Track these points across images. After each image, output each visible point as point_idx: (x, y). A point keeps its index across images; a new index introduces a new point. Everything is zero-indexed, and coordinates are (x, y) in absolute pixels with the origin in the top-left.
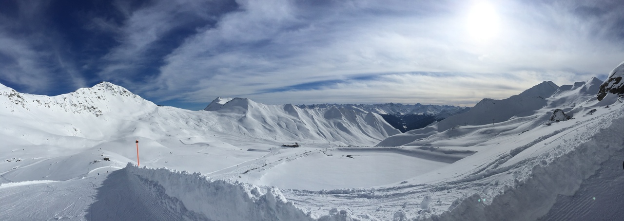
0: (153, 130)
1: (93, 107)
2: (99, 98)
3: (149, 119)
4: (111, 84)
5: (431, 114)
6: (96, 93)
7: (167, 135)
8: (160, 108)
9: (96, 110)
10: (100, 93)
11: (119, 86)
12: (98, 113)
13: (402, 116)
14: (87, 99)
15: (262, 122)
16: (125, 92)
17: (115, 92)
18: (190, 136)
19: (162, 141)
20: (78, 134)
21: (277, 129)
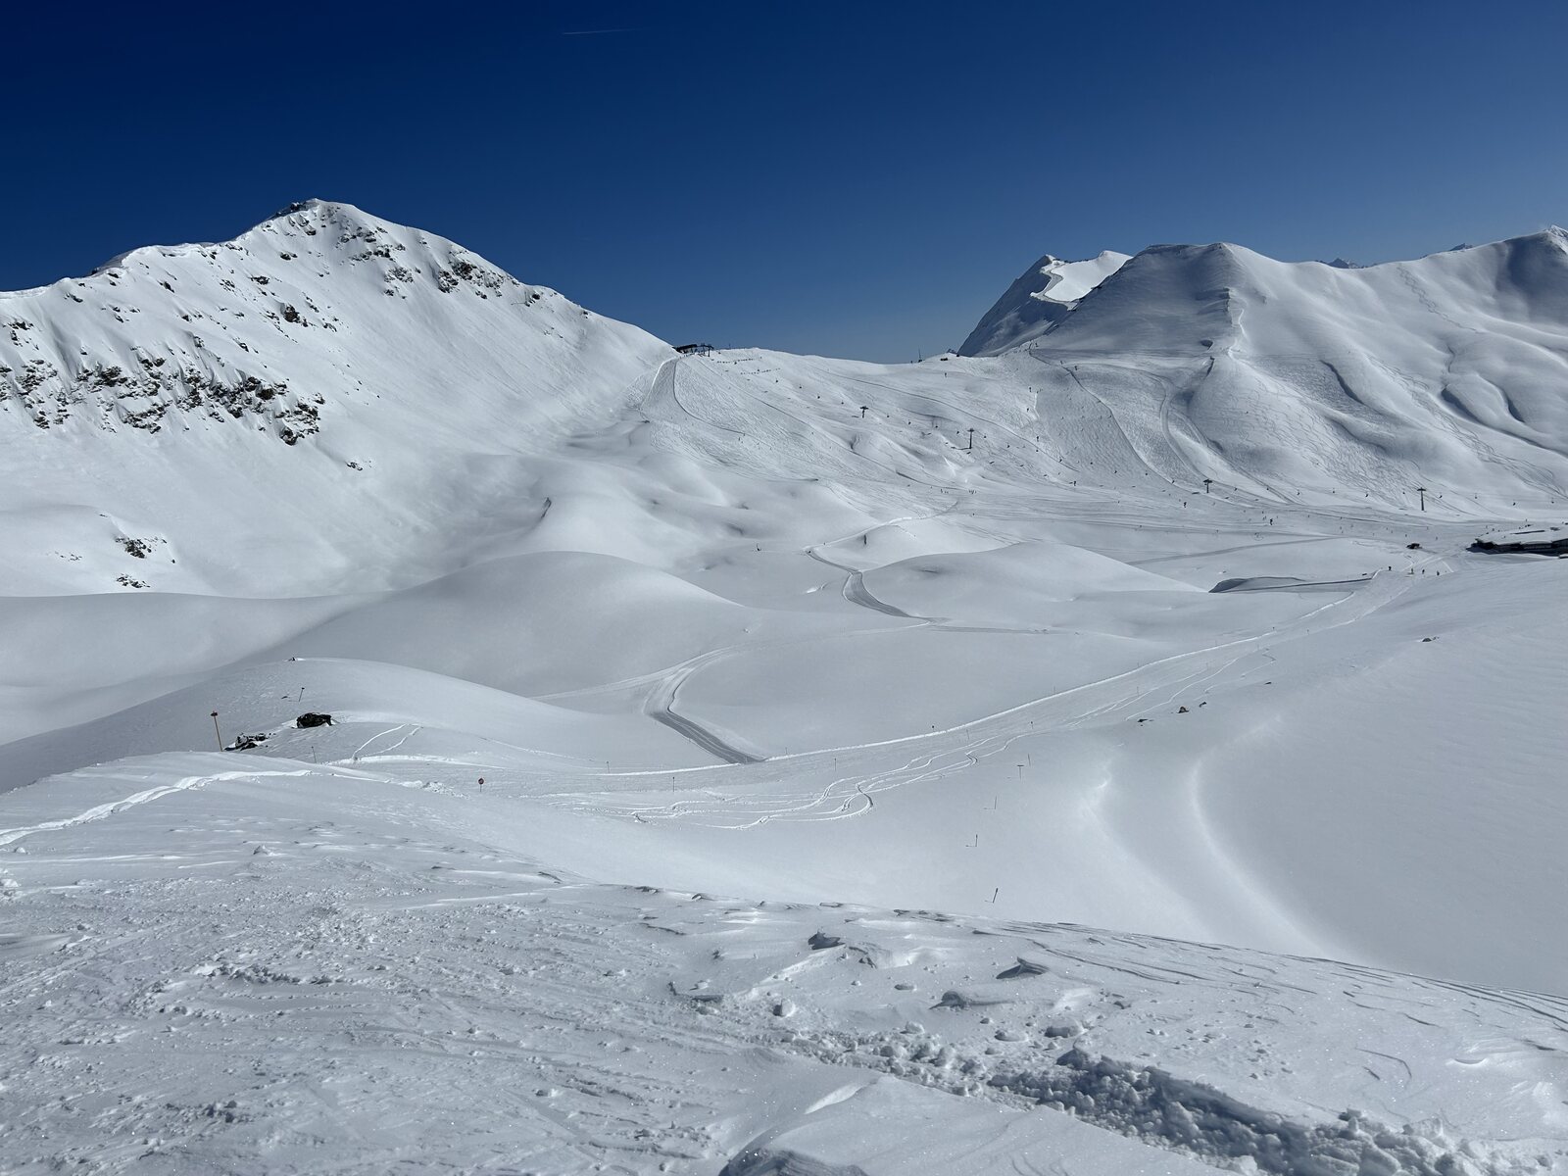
0: (655, 504)
1: (251, 384)
2: (291, 316)
3: (631, 440)
4: (370, 222)
6: (264, 281)
7: (738, 530)
8: (693, 360)
9: (281, 403)
10: (294, 284)
11: (425, 235)
12: (295, 425)
14: (197, 326)
15: (1331, 399)
16: (464, 269)
17: (399, 273)
18: (869, 523)
19: (712, 566)
20: (157, 571)
21: (1441, 429)
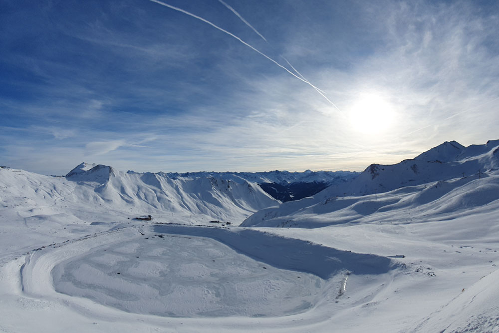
5: (322, 182)
13: (289, 184)
15: (121, 192)
